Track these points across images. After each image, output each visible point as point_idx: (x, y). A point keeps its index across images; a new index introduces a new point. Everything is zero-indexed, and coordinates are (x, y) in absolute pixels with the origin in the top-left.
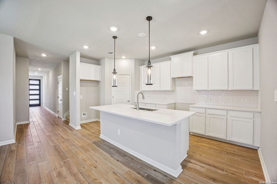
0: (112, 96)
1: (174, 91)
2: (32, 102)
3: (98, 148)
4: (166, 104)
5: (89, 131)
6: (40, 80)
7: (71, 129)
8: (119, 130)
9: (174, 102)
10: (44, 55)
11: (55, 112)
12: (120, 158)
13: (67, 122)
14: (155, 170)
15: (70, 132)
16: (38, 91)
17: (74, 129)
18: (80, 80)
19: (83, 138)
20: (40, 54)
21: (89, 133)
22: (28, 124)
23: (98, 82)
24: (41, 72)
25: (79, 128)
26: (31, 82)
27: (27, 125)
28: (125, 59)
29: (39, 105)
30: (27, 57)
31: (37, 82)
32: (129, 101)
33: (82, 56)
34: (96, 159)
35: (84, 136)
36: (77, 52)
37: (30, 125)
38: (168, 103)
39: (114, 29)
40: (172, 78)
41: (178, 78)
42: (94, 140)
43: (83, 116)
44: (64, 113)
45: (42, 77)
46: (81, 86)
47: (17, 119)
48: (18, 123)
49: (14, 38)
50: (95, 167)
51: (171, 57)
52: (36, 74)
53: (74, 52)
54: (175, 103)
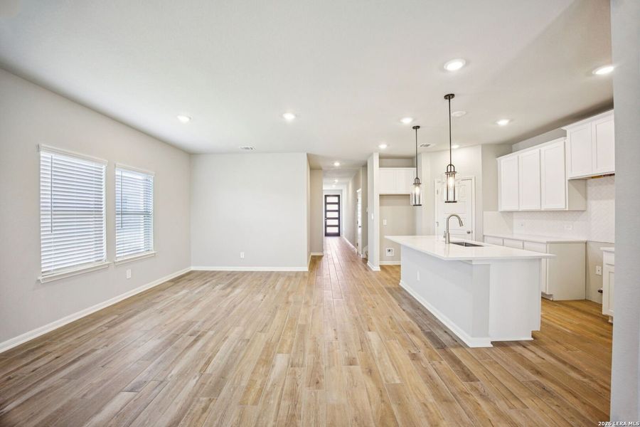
0: (436, 221)
1: (583, 211)
2: (330, 230)
3: (389, 294)
4: (545, 240)
5: (390, 274)
6: (339, 196)
7: (367, 269)
9: (584, 239)
10: (337, 164)
11: (354, 245)
12: (410, 310)
13: (365, 260)
14: (446, 332)
15: (364, 271)
16: (337, 213)
17: (370, 269)
18: (380, 195)
19: (378, 281)
20: (333, 163)
21: (388, 277)
22: (322, 256)
24: (338, 184)
25: (377, 269)
26: (329, 200)
27: (320, 257)
28: (459, 148)
29: (338, 235)
30: (320, 169)
31: (336, 200)
32: (469, 233)
33: (381, 158)
34: (379, 301)
35: (380, 279)
36: (374, 154)
37: (323, 258)
38: (549, 240)
39: (408, 121)
40: (569, 180)
41: (592, 178)
42: (389, 286)
43: (388, 254)
44: (363, 248)
45: (342, 190)
46: (381, 205)
47: (311, 248)
48: (312, 254)
49: (308, 155)
50: (373, 307)
51: (564, 128)
52: (334, 187)
53: (371, 155)
54: (586, 243)
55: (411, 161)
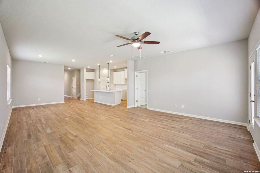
1: (127, 84)
8: (101, 97)
18: (86, 79)
23: (93, 80)
25: (85, 100)
40: (125, 79)
43: (87, 96)
44: (77, 94)
46: (86, 82)
49: (64, 66)
51: (124, 69)
53: (83, 68)
55: (93, 71)
